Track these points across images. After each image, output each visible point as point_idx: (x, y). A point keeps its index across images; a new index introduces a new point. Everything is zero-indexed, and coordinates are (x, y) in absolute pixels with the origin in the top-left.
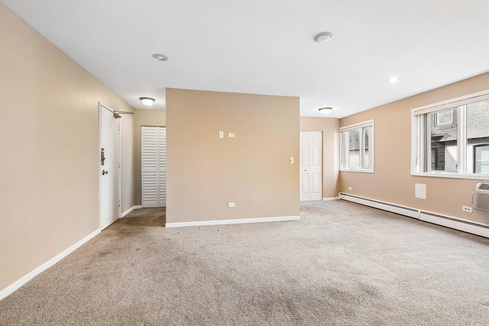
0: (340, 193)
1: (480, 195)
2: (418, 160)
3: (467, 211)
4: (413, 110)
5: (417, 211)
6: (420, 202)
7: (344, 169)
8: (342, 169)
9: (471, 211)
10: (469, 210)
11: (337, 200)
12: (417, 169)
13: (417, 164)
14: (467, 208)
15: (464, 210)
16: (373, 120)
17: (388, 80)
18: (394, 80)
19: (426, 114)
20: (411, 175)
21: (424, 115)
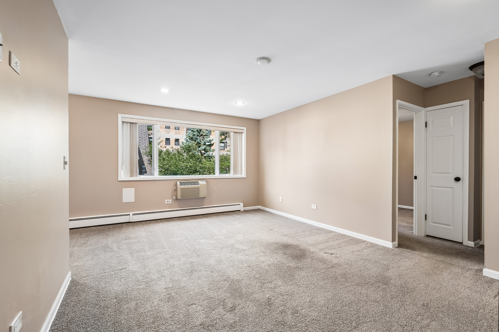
1: (182, 189)
2: (123, 165)
3: (168, 203)
4: (120, 116)
5: (129, 215)
6: (129, 206)
9: (171, 203)
10: (169, 202)
12: (122, 175)
13: (122, 170)
14: (168, 200)
15: (166, 202)
19: (133, 123)
20: (119, 181)
21: (131, 123)
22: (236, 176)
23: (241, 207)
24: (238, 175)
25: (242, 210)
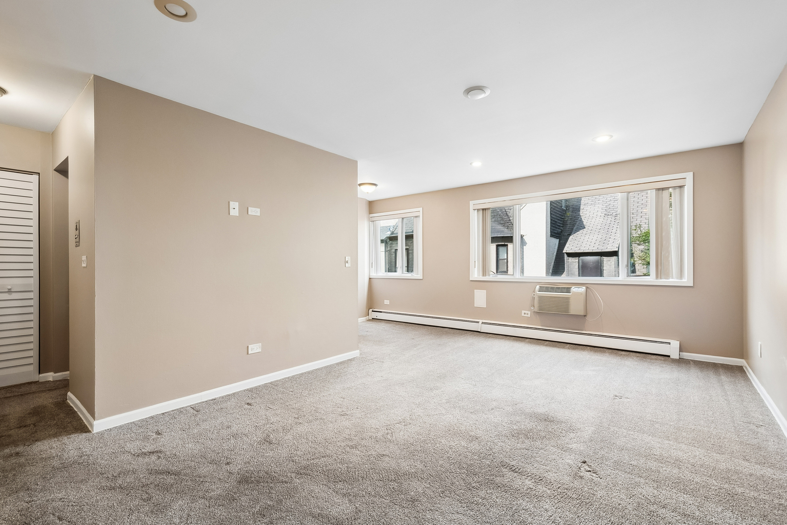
0: (371, 310)
1: (540, 297)
2: (476, 262)
3: (526, 315)
4: (472, 203)
5: (478, 322)
6: (480, 313)
7: (375, 275)
8: (374, 275)
9: (529, 316)
10: (527, 314)
11: (369, 320)
12: (476, 274)
13: (475, 267)
14: (526, 312)
15: (523, 315)
16: (421, 209)
17: (471, 164)
18: (477, 164)
19: (485, 209)
20: (471, 281)
21: (483, 209)
22: (663, 281)
23: (673, 349)
24: (671, 280)
25: (675, 355)
